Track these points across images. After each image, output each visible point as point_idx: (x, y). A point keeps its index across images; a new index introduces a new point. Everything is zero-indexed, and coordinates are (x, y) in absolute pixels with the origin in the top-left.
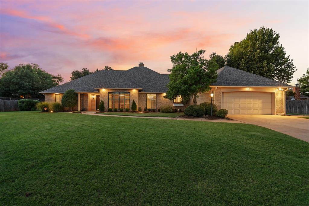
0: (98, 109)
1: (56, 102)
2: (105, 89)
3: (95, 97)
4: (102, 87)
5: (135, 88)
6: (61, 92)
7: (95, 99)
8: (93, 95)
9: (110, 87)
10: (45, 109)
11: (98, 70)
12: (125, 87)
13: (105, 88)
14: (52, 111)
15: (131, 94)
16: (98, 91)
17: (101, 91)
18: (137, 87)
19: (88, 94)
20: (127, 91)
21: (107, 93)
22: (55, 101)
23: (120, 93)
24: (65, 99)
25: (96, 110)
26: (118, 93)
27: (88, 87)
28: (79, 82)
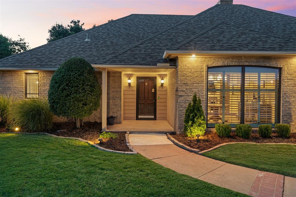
0: (140, 117)
1: (28, 96)
2: (198, 54)
3: (133, 81)
4: (186, 48)
6: (42, 66)
7: (135, 89)
8: (129, 76)
9: (219, 50)
12: (273, 49)
13: (201, 49)
14: (17, 129)
15: (285, 74)
16: (173, 62)
19: (120, 73)
20: (273, 64)
21: (205, 68)
22: (26, 94)
23: (246, 68)
24: (62, 91)
25: (137, 119)
26: (240, 69)
27: (129, 52)
28: (86, 40)
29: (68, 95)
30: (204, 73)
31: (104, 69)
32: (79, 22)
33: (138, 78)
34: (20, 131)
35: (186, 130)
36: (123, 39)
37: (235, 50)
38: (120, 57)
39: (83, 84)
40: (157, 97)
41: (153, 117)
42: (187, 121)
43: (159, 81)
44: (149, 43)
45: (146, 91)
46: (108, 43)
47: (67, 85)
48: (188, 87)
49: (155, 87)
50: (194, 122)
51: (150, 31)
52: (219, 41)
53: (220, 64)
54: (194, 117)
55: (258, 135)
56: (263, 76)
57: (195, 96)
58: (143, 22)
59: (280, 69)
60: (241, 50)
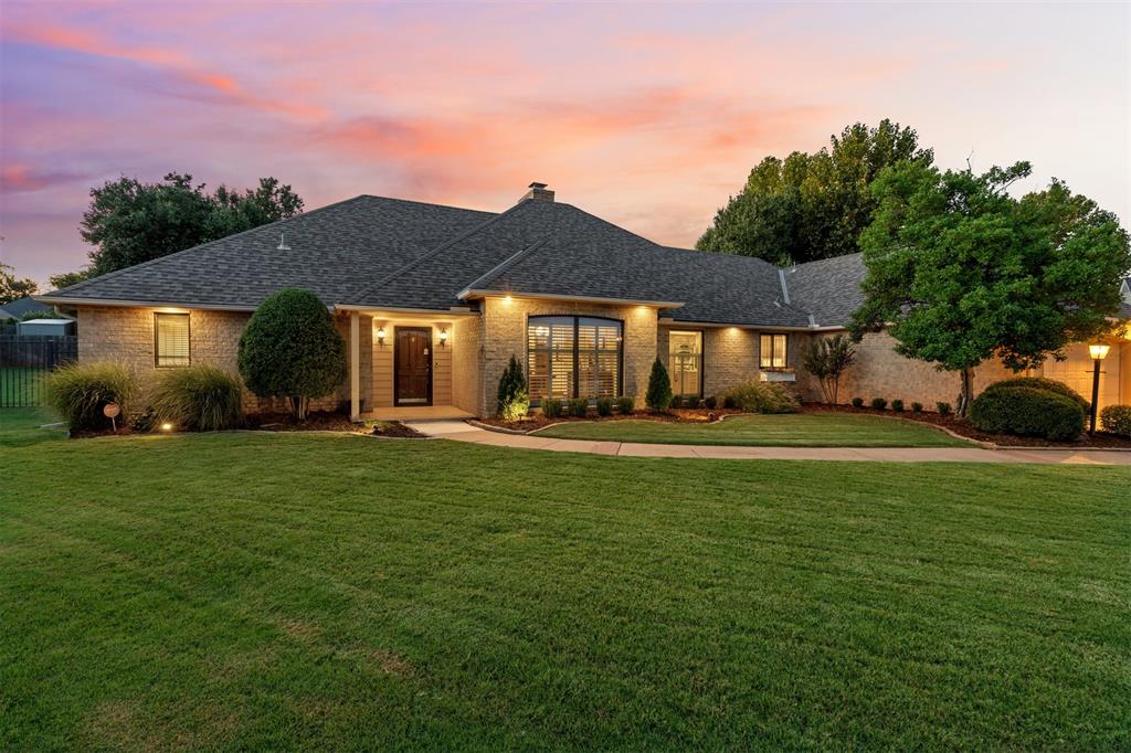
0: (401, 401)
1: (162, 362)
2: (514, 296)
3: (388, 335)
4: (498, 285)
5: (647, 298)
6: (203, 300)
7: (392, 348)
8: (383, 325)
9: (545, 292)
10: (110, 411)
11: (229, 190)
12: (613, 295)
13: (519, 289)
14: (167, 427)
15: (628, 329)
16: (475, 305)
17: (495, 308)
18: (659, 298)
19: (371, 319)
20: (614, 315)
21: (524, 319)
22: (157, 357)
23: (581, 320)
24: (285, 351)
25: (397, 404)
26: (572, 320)
27: (394, 283)
28: (281, 247)
29: (295, 359)
30: (524, 325)
31: (356, 312)
32: (189, 178)
33: (398, 329)
34: (176, 431)
35: (501, 409)
36: (361, 251)
37: (566, 294)
38: (381, 292)
39: (323, 339)
40: (434, 364)
41: (424, 400)
42: (502, 396)
43: (437, 336)
44: (427, 268)
45: (413, 354)
46: (332, 258)
47: (293, 340)
48: (499, 346)
49: (429, 345)
50: (513, 397)
51: (410, 238)
52: (543, 276)
53: (545, 312)
54: (513, 389)
55: (596, 413)
56: (603, 331)
57: (513, 360)
58: (392, 217)
59: (622, 323)
60: (573, 294)
